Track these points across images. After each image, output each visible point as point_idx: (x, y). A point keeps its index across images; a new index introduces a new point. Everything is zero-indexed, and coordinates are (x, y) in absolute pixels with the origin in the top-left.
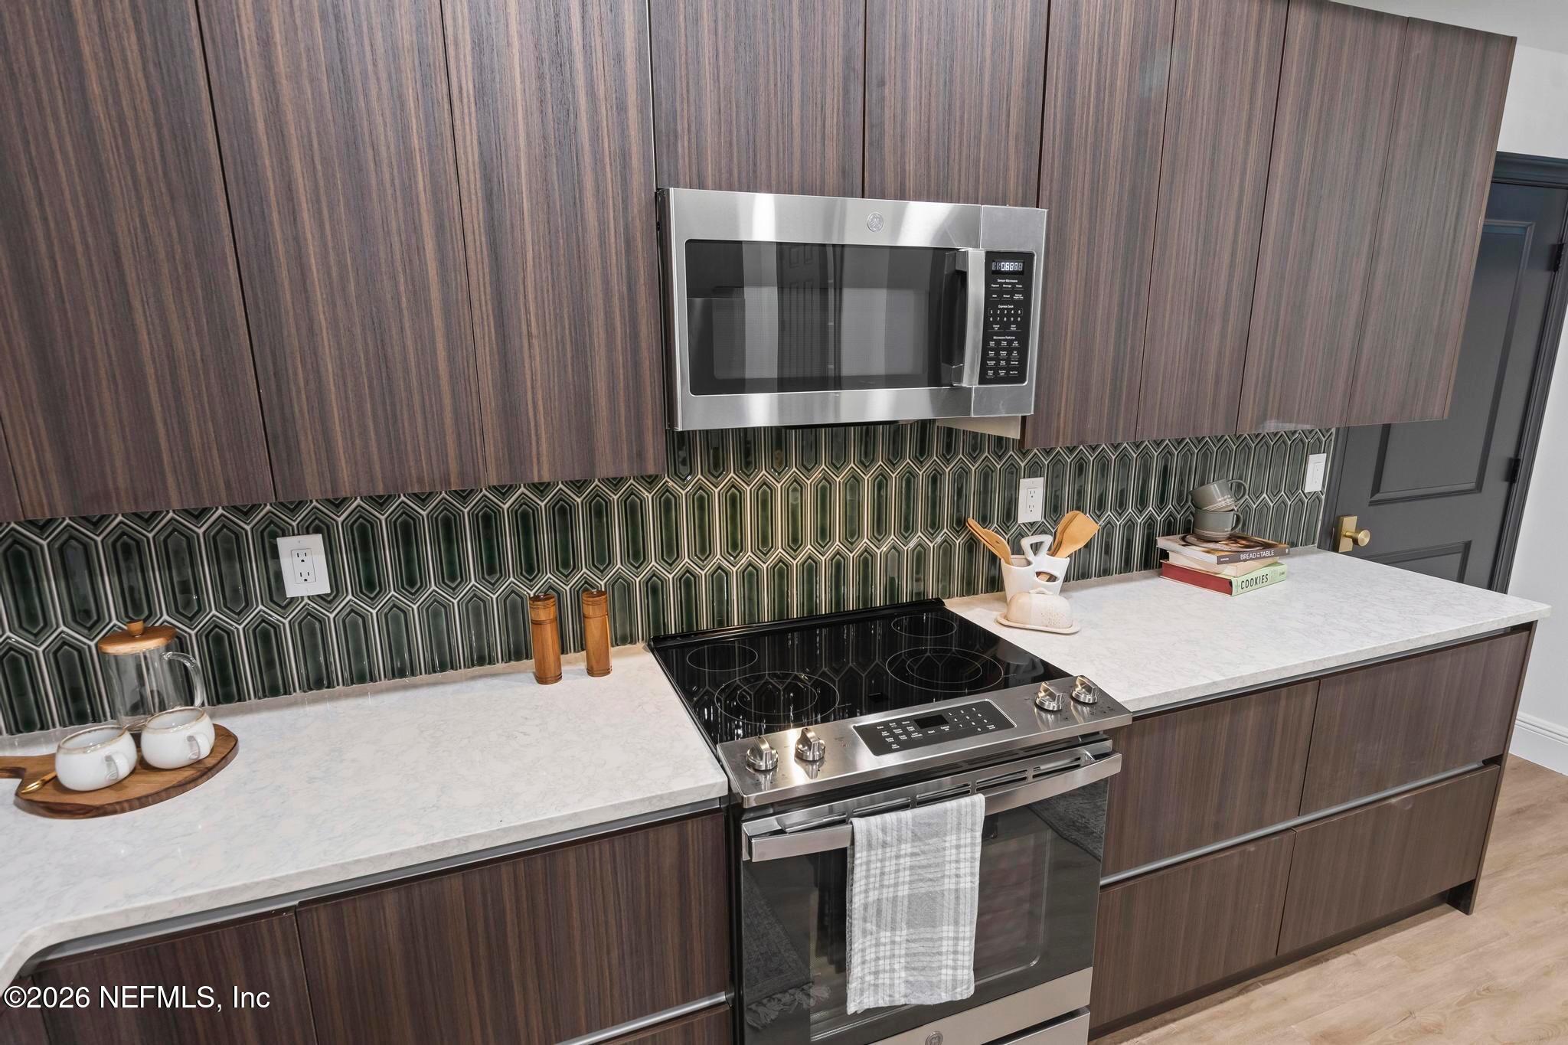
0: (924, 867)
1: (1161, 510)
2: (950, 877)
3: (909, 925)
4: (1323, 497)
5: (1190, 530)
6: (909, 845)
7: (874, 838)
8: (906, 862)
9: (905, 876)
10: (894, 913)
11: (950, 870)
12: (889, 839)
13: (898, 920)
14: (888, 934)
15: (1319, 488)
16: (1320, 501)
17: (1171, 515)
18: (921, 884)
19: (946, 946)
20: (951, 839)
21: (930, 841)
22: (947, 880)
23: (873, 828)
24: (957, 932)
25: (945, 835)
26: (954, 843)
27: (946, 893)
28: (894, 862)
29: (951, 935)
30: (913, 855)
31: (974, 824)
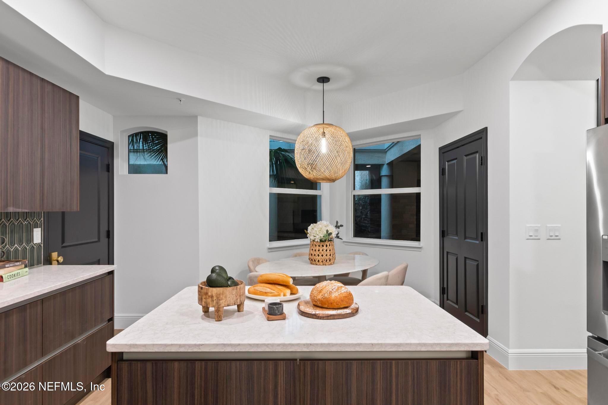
15: (39, 241)
16: (41, 246)
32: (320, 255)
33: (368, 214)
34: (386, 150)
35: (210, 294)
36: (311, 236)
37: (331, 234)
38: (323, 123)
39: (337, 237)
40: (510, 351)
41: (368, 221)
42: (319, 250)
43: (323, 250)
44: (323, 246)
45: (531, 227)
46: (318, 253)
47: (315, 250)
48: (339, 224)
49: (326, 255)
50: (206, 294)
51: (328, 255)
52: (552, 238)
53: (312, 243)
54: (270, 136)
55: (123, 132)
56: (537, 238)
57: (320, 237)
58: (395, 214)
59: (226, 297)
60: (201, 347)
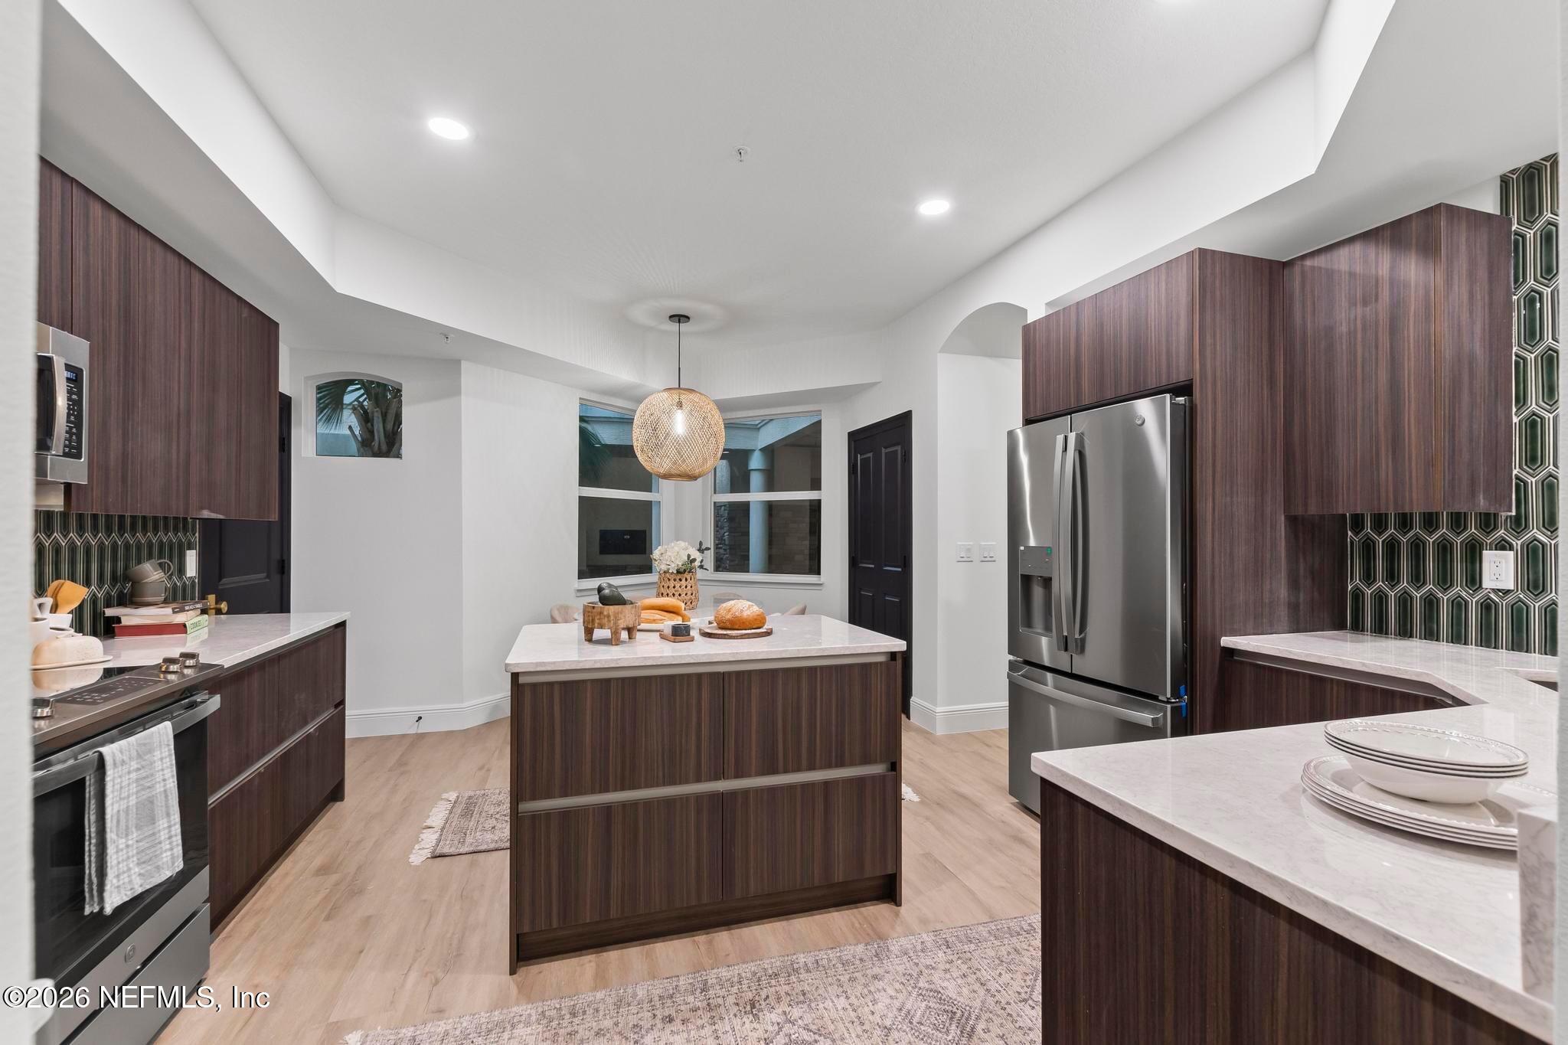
0: (144, 778)
1: (101, 588)
2: (159, 782)
3: (138, 827)
4: (197, 581)
5: (131, 598)
6: (135, 762)
7: (118, 758)
8: (133, 776)
9: (134, 788)
10: (127, 821)
11: (159, 777)
12: (125, 758)
13: (130, 826)
14: (124, 840)
15: (196, 573)
16: (195, 583)
17: (108, 593)
18: (143, 793)
19: (163, 835)
20: (157, 754)
21: (146, 758)
22: (158, 786)
23: (115, 751)
24: (169, 822)
25: (154, 751)
26: (159, 757)
27: (158, 795)
28: (127, 777)
29: (166, 825)
30: (138, 769)
31: (168, 741)
32: (677, 594)
33: (726, 537)
34: (759, 426)
35: (605, 613)
36: (659, 566)
37: (694, 560)
38: (678, 386)
39: (701, 567)
40: (938, 709)
41: (725, 550)
42: (674, 587)
43: (680, 587)
44: (680, 580)
45: (963, 545)
46: (673, 591)
47: (668, 587)
48: (703, 547)
49: (686, 594)
50: (601, 613)
51: (689, 594)
52: (986, 559)
53: (663, 575)
54: (580, 399)
55: (307, 378)
56: (970, 559)
57: (678, 565)
58: (772, 538)
59: (625, 616)
60: (619, 661)
